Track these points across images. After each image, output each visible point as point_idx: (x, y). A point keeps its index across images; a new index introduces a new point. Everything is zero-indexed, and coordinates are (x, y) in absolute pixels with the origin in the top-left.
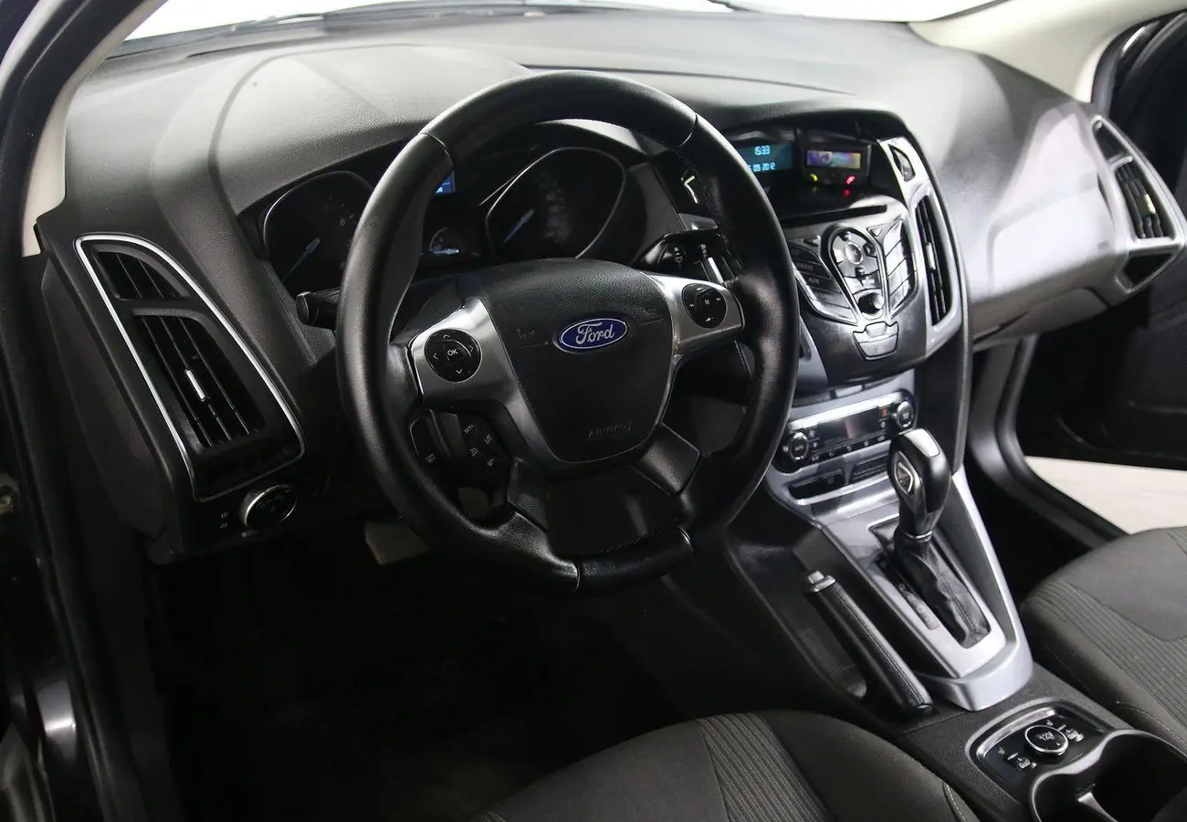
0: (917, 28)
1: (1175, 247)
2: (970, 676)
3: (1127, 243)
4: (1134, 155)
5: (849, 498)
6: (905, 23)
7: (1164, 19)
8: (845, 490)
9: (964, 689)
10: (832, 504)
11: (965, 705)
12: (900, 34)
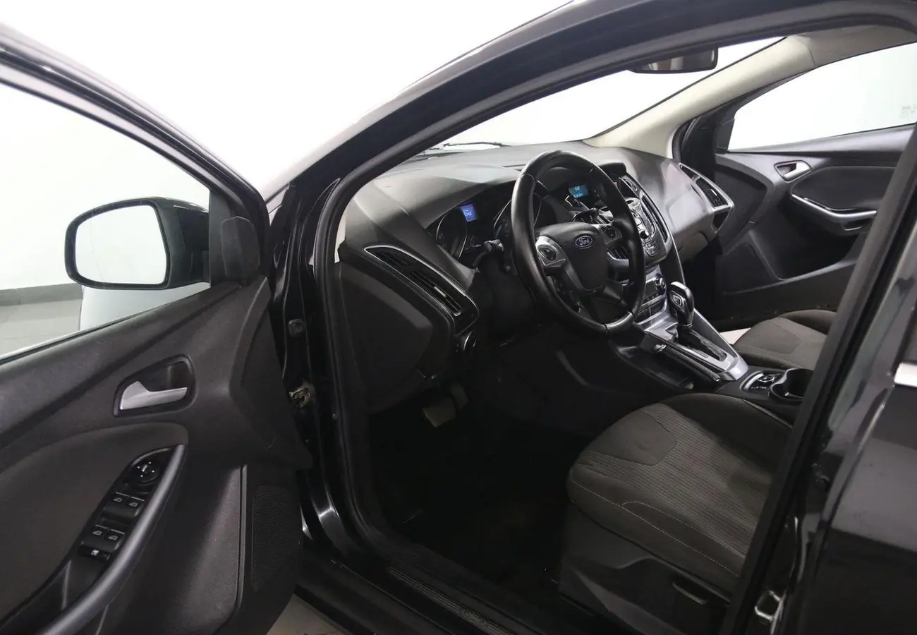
0: (585, 141)
1: (729, 208)
2: (728, 369)
3: (712, 210)
4: (700, 176)
5: (654, 321)
6: (581, 140)
7: (688, 122)
8: (651, 318)
9: (728, 373)
10: (648, 324)
11: (730, 379)
12: (580, 145)
